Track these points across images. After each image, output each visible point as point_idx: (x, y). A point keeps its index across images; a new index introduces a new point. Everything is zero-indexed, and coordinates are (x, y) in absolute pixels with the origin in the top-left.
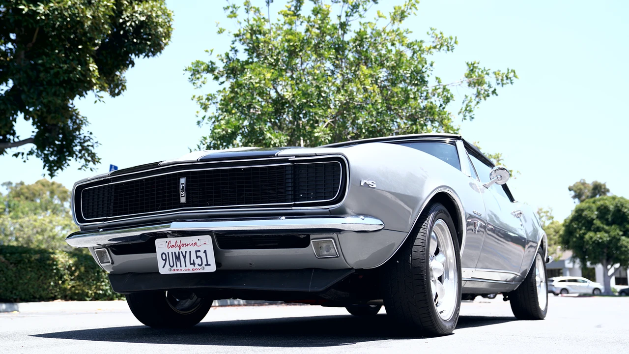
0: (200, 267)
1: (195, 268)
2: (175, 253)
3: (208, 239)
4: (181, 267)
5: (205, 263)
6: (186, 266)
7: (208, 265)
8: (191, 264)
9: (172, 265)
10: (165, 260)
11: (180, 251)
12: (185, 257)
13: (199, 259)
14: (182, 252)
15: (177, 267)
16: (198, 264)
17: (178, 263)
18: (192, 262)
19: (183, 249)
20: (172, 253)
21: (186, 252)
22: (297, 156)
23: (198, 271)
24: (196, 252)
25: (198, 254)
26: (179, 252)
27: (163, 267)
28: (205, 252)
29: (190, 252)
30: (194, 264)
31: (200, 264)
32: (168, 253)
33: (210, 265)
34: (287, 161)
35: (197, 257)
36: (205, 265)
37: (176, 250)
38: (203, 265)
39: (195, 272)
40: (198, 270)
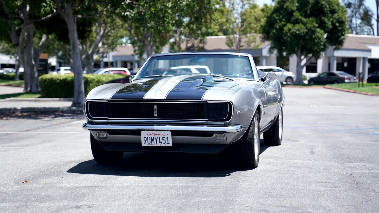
0: (164, 144)
1: (161, 144)
2: (151, 138)
3: (170, 133)
4: (154, 143)
5: (167, 142)
6: (157, 143)
7: (168, 143)
8: (159, 143)
9: (149, 142)
10: (146, 140)
12: (156, 140)
13: (164, 141)
14: (155, 138)
17: (153, 142)
18: (160, 142)
19: (156, 137)
20: (150, 138)
21: (157, 138)
22: (211, 101)
23: (163, 146)
24: (163, 138)
25: (164, 139)
26: (153, 138)
27: (144, 143)
28: (167, 138)
29: (160, 138)
30: (161, 143)
31: (164, 143)
32: (148, 138)
33: (169, 143)
34: (206, 102)
35: (163, 140)
37: (152, 137)
38: (166, 143)
39: (161, 146)
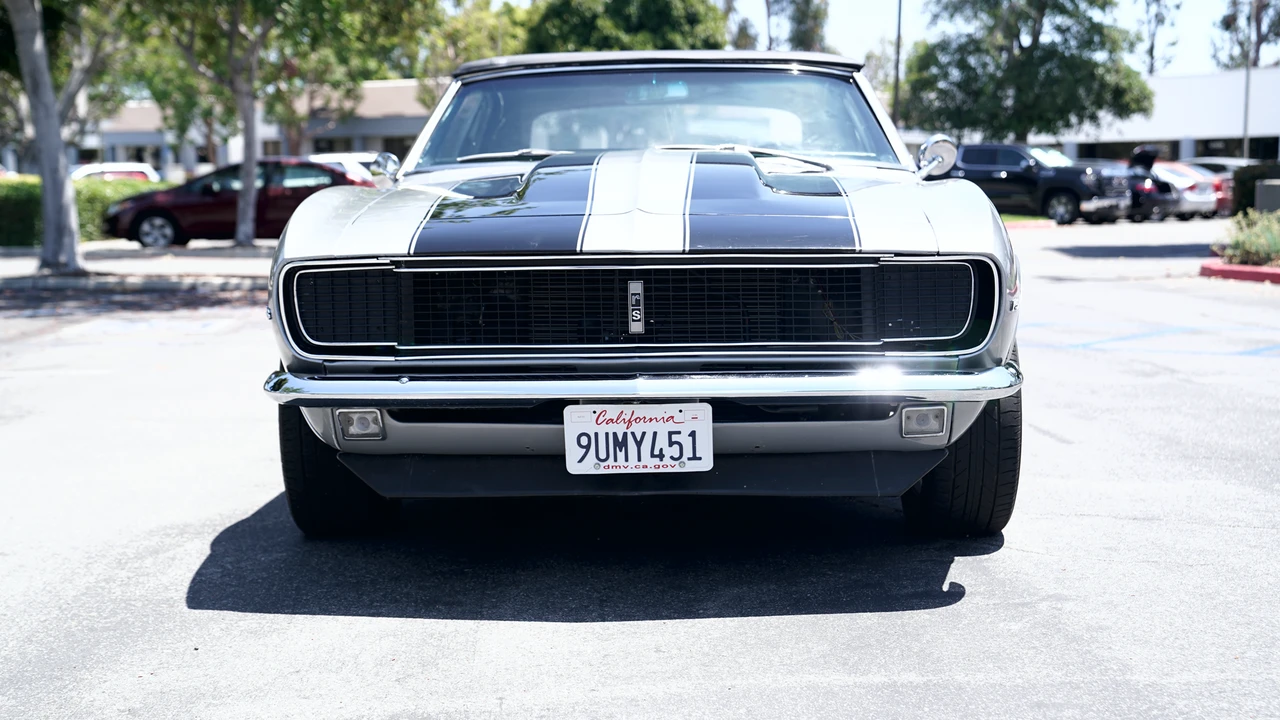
0: (673, 463)
1: (661, 464)
2: (615, 434)
3: (708, 408)
4: (627, 460)
5: (687, 452)
6: (639, 460)
7: (695, 458)
8: (653, 456)
9: (603, 455)
10: (588, 447)
11: (629, 432)
12: (639, 444)
13: (676, 447)
14: (633, 434)
15: (616, 460)
16: (672, 458)
17: (621, 455)
18: (657, 452)
19: (638, 429)
20: (607, 434)
21: (644, 434)
22: (897, 254)
23: (669, 470)
24: (671, 434)
25: (675, 438)
26: (625, 434)
27: (580, 461)
28: (693, 434)
29: (655, 434)
30: (661, 456)
31: (677, 455)
32: (596, 434)
33: (700, 459)
35: (671, 444)
36: (689, 459)
37: (620, 429)
38: (684, 459)
39: (661, 470)
40: (669, 466)
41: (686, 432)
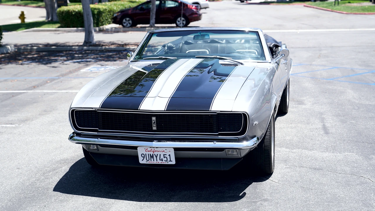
0: (165, 162)
1: (162, 162)
2: (150, 154)
3: (173, 150)
4: (154, 161)
5: (169, 160)
6: (157, 161)
7: (170, 161)
8: (160, 160)
9: (148, 159)
10: (144, 157)
11: (154, 154)
12: (156, 157)
13: (166, 158)
14: (155, 154)
15: (151, 161)
16: (165, 161)
17: (152, 159)
18: (161, 159)
19: (156, 153)
20: (148, 154)
21: (157, 155)
23: (164, 164)
24: (164, 155)
25: (165, 156)
26: (153, 154)
27: (142, 160)
28: (169, 155)
29: (160, 155)
31: (166, 160)
32: (146, 154)
33: (172, 161)
34: (216, 113)
35: (164, 157)
36: (169, 161)
37: (152, 153)
38: (168, 161)
39: (162, 163)
41: (168, 155)
